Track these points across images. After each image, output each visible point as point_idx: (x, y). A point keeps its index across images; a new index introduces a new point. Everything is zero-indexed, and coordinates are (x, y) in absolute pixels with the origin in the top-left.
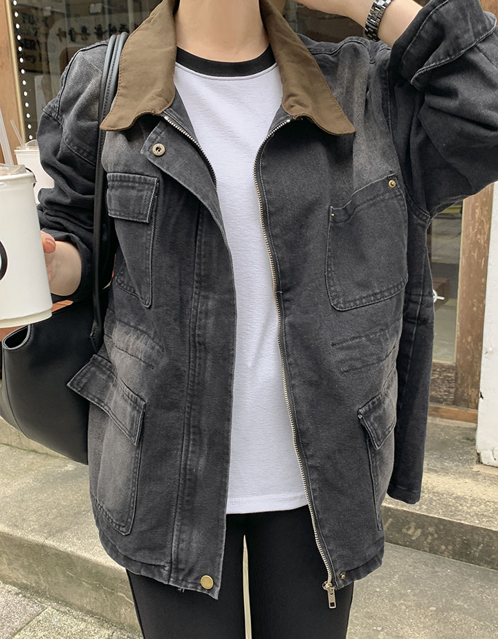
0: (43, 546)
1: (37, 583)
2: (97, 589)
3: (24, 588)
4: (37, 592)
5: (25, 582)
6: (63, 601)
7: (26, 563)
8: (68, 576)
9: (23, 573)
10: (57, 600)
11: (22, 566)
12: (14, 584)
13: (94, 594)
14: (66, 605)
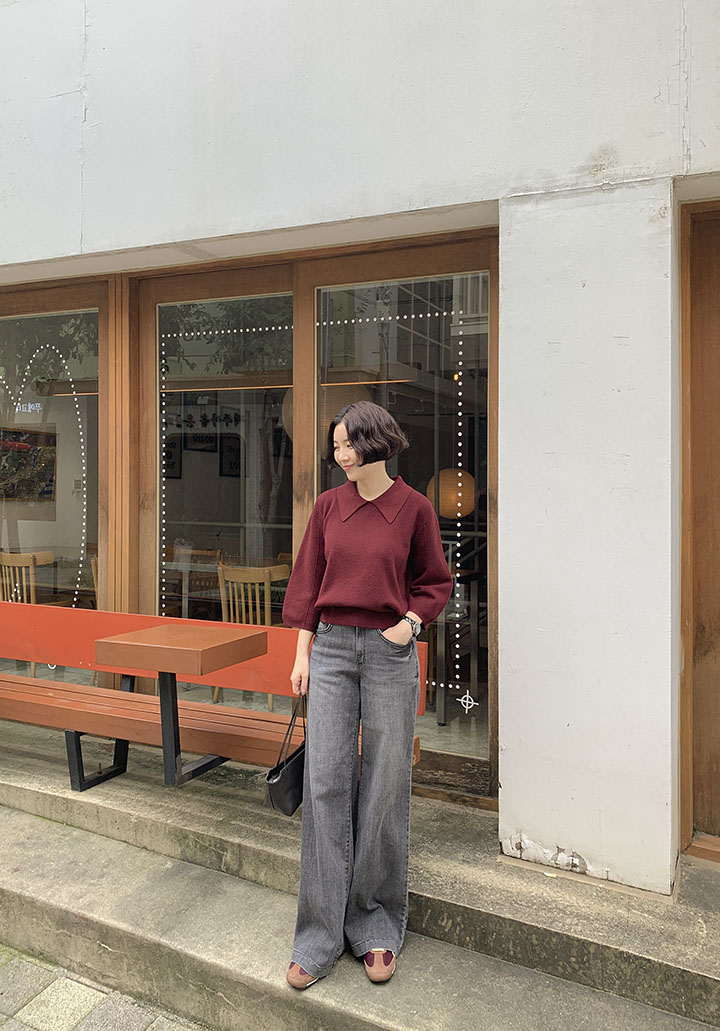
0: (158, 945)
1: (150, 990)
2: (200, 990)
3: (138, 997)
4: (150, 1000)
5: (140, 990)
6: (171, 1009)
7: (143, 968)
8: (177, 979)
9: (139, 979)
10: (166, 1008)
11: (139, 971)
12: (130, 994)
13: (198, 997)
14: (174, 1013)
